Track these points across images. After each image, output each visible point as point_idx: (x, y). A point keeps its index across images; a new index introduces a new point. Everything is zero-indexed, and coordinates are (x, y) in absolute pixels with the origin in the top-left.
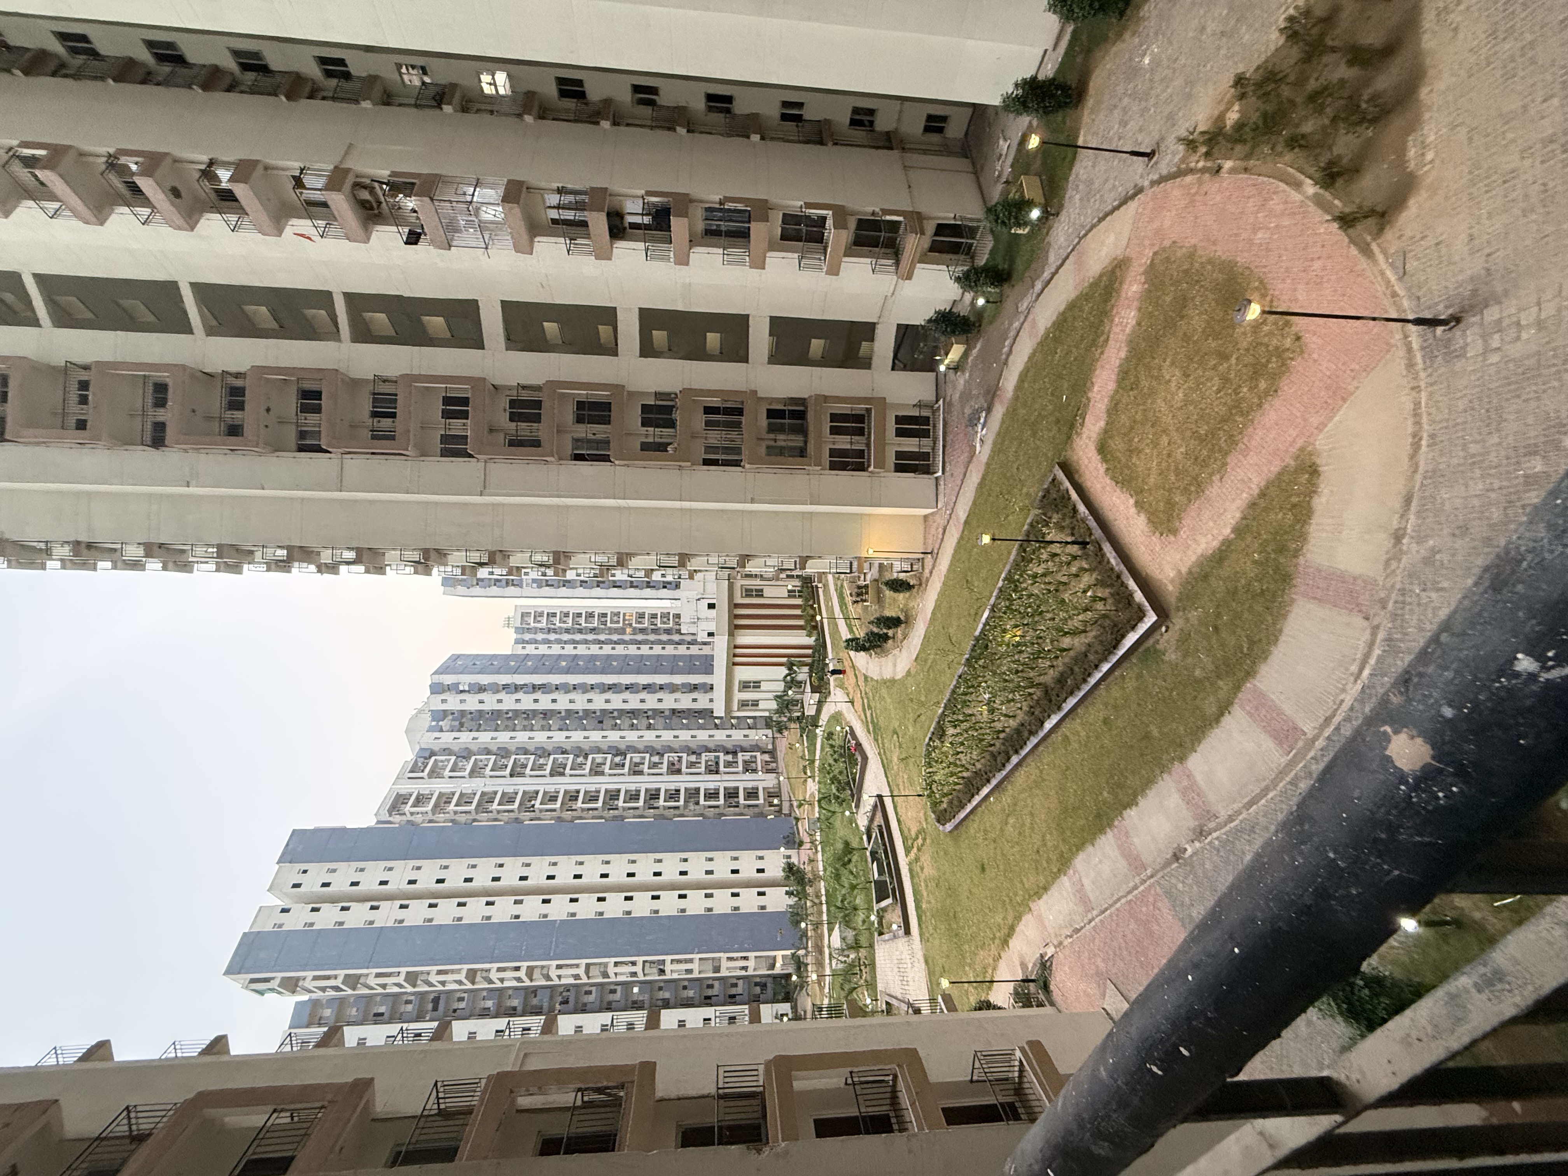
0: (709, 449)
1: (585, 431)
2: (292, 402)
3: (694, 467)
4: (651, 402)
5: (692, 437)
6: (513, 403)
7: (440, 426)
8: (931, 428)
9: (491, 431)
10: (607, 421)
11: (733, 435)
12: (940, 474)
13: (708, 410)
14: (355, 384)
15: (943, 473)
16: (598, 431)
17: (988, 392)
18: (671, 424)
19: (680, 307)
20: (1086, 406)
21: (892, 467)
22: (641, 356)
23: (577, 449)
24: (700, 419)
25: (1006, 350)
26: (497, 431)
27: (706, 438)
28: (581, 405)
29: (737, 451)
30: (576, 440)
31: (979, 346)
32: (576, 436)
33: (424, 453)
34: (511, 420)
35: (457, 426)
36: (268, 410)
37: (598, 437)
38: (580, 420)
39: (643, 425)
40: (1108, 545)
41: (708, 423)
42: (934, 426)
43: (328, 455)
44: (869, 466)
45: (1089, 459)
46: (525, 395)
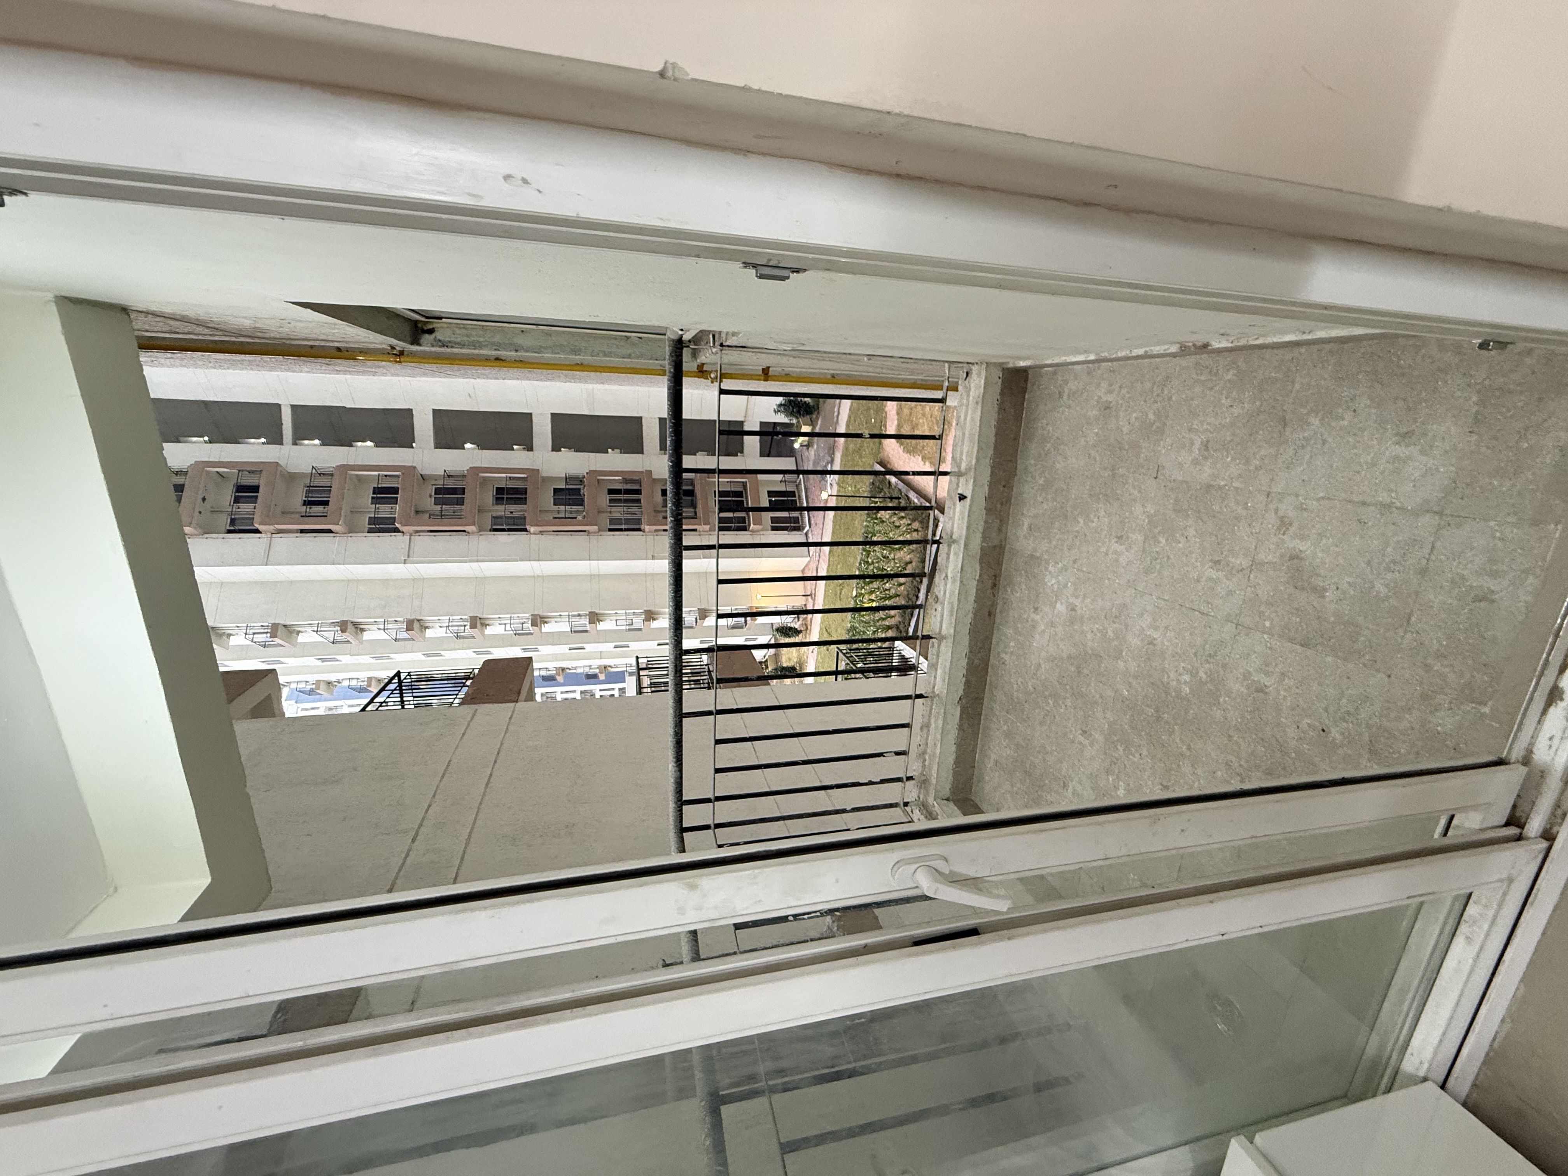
0: (612, 521)
1: (501, 510)
2: (227, 494)
3: (601, 533)
4: (562, 486)
5: (599, 512)
6: (438, 491)
7: (370, 509)
8: (797, 498)
9: (417, 512)
10: (523, 501)
11: (634, 509)
12: (807, 528)
13: (611, 491)
14: (291, 478)
15: (810, 526)
16: (516, 509)
17: (830, 448)
18: (581, 503)
19: (586, 412)
20: (886, 417)
21: (770, 528)
22: (553, 450)
23: (495, 525)
24: (604, 499)
25: (836, 414)
26: (424, 512)
27: (610, 512)
28: (500, 490)
29: (639, 521)
30: (494, 518)
31: (819, 422)
32: (495, 514)
33: (352, 530)
34: (435, 504)
35: (385, 511)
36: (204, 499)
37: (515, 514)
38: (499, 500)
39: (555, 504)
40: (912, 492)
41: (611, 501)
42: (799, 496)
43: (258, 535)
44: (749, 525)
45: (893, 449)
46: (450, 484)
